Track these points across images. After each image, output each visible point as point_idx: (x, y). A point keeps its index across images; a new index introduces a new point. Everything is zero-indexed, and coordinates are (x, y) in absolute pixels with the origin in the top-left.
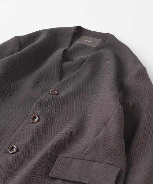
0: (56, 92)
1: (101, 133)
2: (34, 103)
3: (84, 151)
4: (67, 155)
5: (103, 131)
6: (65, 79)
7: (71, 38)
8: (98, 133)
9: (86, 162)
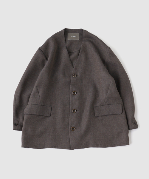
0: (76, 75)
1: (109, 92)
2: (70, 86)
3: (104, 102)
4: (97, 105)
5: (109, 91)
6: (75, 66)
7: (64, 38)
8: (107, 93)
9: (107, 106)
